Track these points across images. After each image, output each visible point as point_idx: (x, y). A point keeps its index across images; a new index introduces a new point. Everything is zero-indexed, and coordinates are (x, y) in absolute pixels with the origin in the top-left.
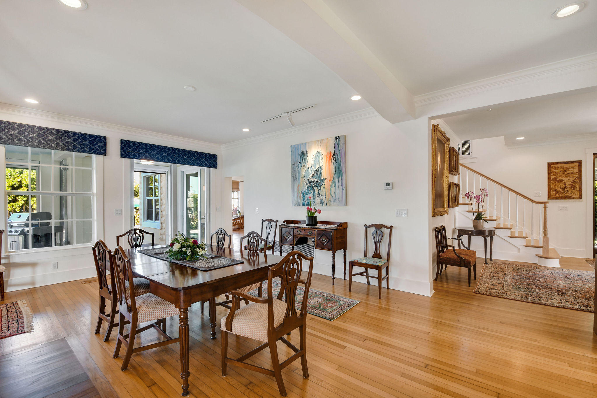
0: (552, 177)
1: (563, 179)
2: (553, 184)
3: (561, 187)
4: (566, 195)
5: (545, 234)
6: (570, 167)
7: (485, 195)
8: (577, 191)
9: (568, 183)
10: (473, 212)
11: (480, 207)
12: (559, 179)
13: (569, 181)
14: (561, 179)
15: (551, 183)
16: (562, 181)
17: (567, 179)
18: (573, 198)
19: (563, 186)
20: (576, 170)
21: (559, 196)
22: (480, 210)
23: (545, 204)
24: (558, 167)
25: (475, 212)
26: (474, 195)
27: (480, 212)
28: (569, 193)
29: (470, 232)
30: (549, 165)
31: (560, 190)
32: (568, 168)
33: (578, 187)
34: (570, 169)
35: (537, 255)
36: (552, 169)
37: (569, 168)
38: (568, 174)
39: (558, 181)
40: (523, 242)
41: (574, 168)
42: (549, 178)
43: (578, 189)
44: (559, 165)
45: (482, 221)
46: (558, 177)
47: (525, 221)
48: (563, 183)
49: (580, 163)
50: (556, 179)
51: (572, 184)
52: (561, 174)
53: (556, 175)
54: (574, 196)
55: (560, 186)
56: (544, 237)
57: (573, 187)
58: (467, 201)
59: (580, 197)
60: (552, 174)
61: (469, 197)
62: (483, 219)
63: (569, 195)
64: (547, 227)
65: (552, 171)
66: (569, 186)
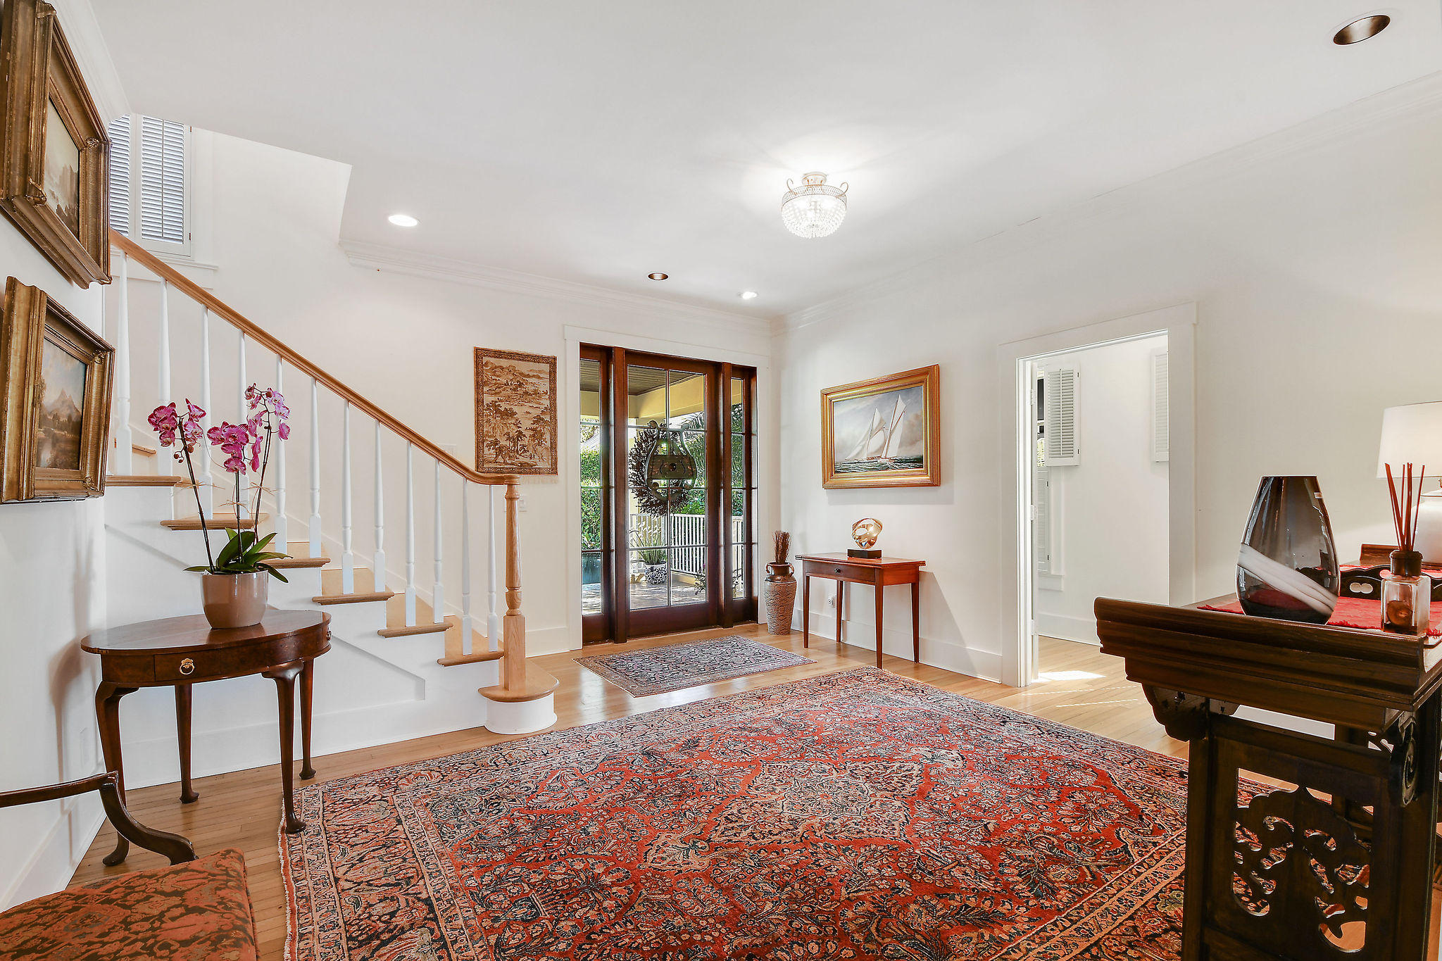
0: (488, 399)
1: (515, 409)
2: (488, 421)
3: (508, 434)
4: (521, 459)
5: (512, 602)
6: (531, 374)
7: (275, 428)
8: (546, 448)
9: (526, 424)
10: (204, 525)
11: (248, 496)
12: (503, 406)
13: (528, 416)
14: (508, 407)
15: (485, 419)
16: (510, 414)
17: (526, 409)
18: (538, 472)
19: (513, 432)
20: (544, 386)
21: (505, 463)
22: (246, 516)
23: (510, 485)
24: (502, 368)
25: (218, 526)
26: (207, 423)
27: (248, 525)
28: (528, 454)
29: (187, 663)
30: (479, 354)
31: (507, 443)
32: (526, 376)
33: (547, 436)
34: (530, 380)
35: (482, 692)
36: (486, 370)
37: (528, 376)
38: (526, 393)
39: (500, 412)
40: (433, 646)
41: (539, 378)
42: (479, 402)
43: (548, 444)
44: (504, 363)
45: (259, 578)
46: (501, 401)
47: (440, 557)
48: (513, 421)
49: (552, 362)
50: (494, 405)
51: (535, 426)
52: (509, 392)
53: (496, 394)
54: (540, 465)
55: (506, 431)
56: (510, 615)
57: (537, 435)
58: (166, 462)
59: (554, 470)
60: (486, 389)
61: (177, 432)
62: (265, 567)
63: (527, 460)
64: (517, 574)
65: (485, 379)
66: (528, 433)
